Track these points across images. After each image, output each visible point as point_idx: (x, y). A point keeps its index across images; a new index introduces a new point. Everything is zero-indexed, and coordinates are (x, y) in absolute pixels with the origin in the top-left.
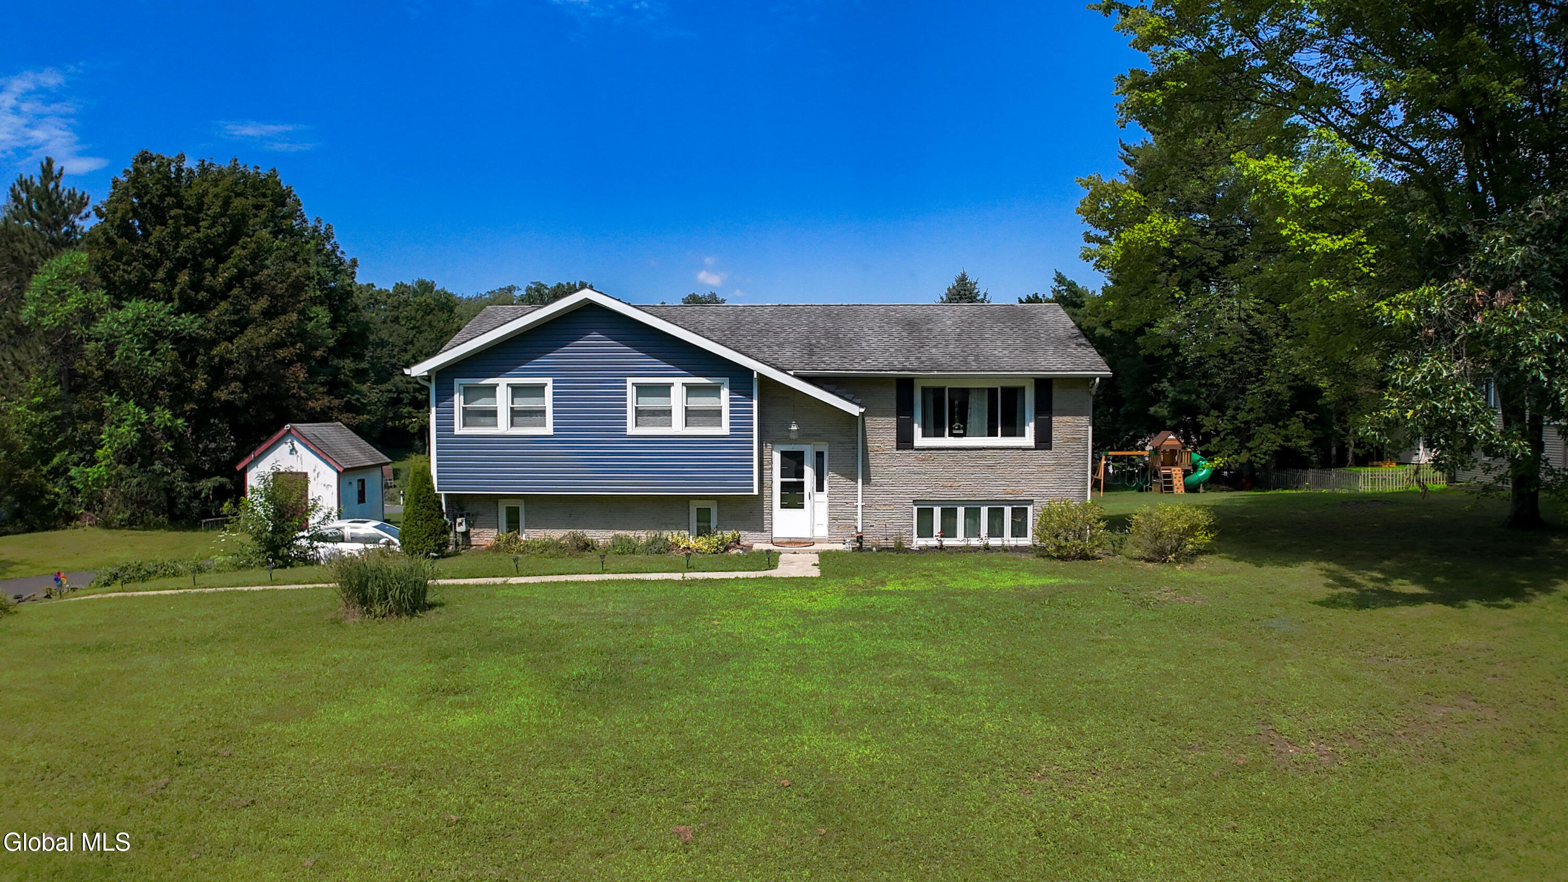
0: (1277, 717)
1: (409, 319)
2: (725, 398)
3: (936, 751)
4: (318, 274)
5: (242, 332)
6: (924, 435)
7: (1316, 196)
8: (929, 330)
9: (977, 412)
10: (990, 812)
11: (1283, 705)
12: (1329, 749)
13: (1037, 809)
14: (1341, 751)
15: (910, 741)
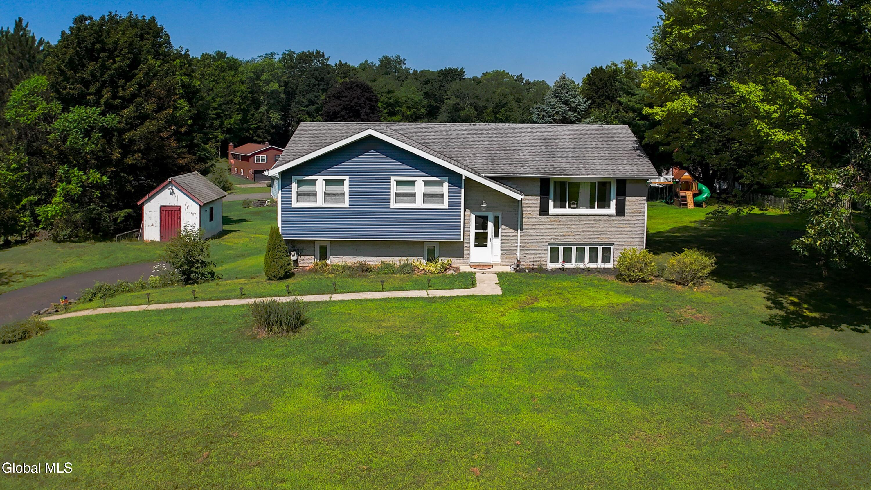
0: (746, 405)
1: (211, 75)
2: (445, 188)
3: (586, 424)
4: (181, 80)
5: (142, 124)
6: (555, 207)
7: (775, 111)
8: (556, 144)
9: (584, 193)
10: (613, 457)
11: (750, 398)
12: (771, 425)
13: (635, 456)
14: (777, 426)
15: (573, 418)
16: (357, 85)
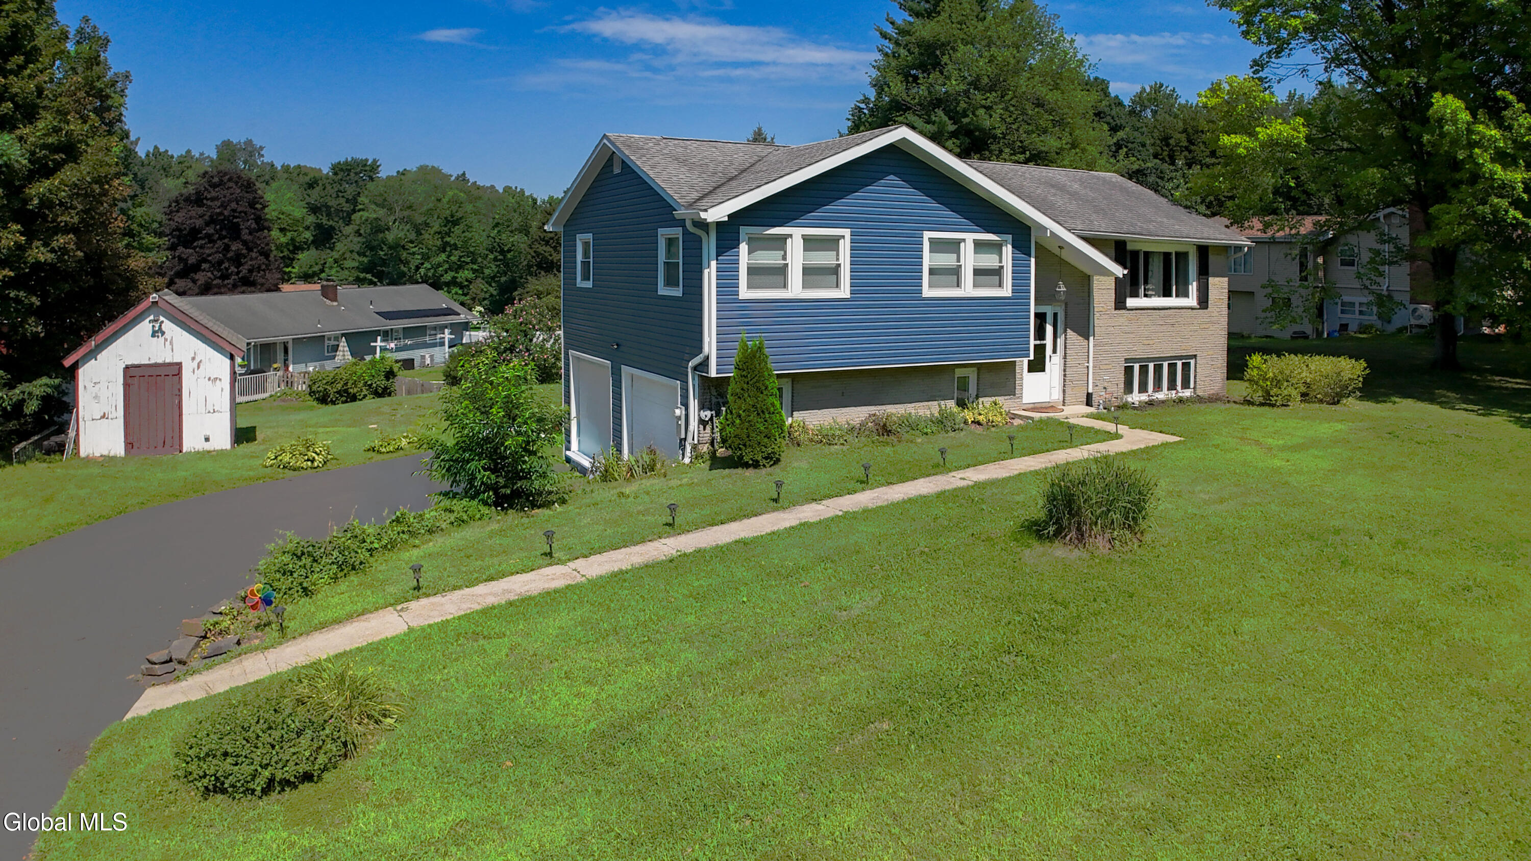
2: (1007, 256)
16: (230, 180)
